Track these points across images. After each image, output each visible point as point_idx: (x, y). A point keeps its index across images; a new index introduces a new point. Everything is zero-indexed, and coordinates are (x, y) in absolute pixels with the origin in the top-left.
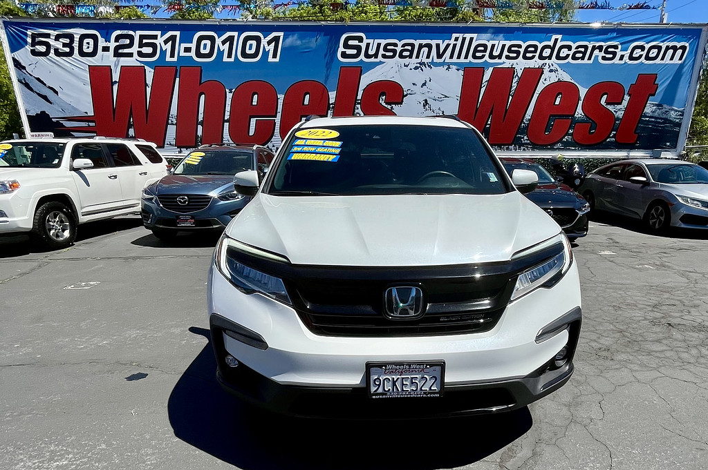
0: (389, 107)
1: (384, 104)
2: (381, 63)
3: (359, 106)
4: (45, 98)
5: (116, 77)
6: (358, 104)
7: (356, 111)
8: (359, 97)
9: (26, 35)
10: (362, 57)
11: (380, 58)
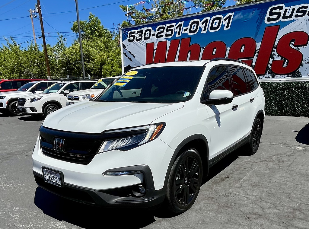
0: (297, 48)
1: (293, 47)
2: (294, 20)
3: (275, 50)
4: (130, 59)
5: (155, 47)
6: (275, 48)
7: (273, 53)
8: (276, 44)
9: (128, 33)
10: (281, 19)
11: (293, 17)
